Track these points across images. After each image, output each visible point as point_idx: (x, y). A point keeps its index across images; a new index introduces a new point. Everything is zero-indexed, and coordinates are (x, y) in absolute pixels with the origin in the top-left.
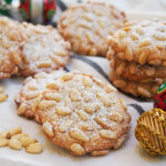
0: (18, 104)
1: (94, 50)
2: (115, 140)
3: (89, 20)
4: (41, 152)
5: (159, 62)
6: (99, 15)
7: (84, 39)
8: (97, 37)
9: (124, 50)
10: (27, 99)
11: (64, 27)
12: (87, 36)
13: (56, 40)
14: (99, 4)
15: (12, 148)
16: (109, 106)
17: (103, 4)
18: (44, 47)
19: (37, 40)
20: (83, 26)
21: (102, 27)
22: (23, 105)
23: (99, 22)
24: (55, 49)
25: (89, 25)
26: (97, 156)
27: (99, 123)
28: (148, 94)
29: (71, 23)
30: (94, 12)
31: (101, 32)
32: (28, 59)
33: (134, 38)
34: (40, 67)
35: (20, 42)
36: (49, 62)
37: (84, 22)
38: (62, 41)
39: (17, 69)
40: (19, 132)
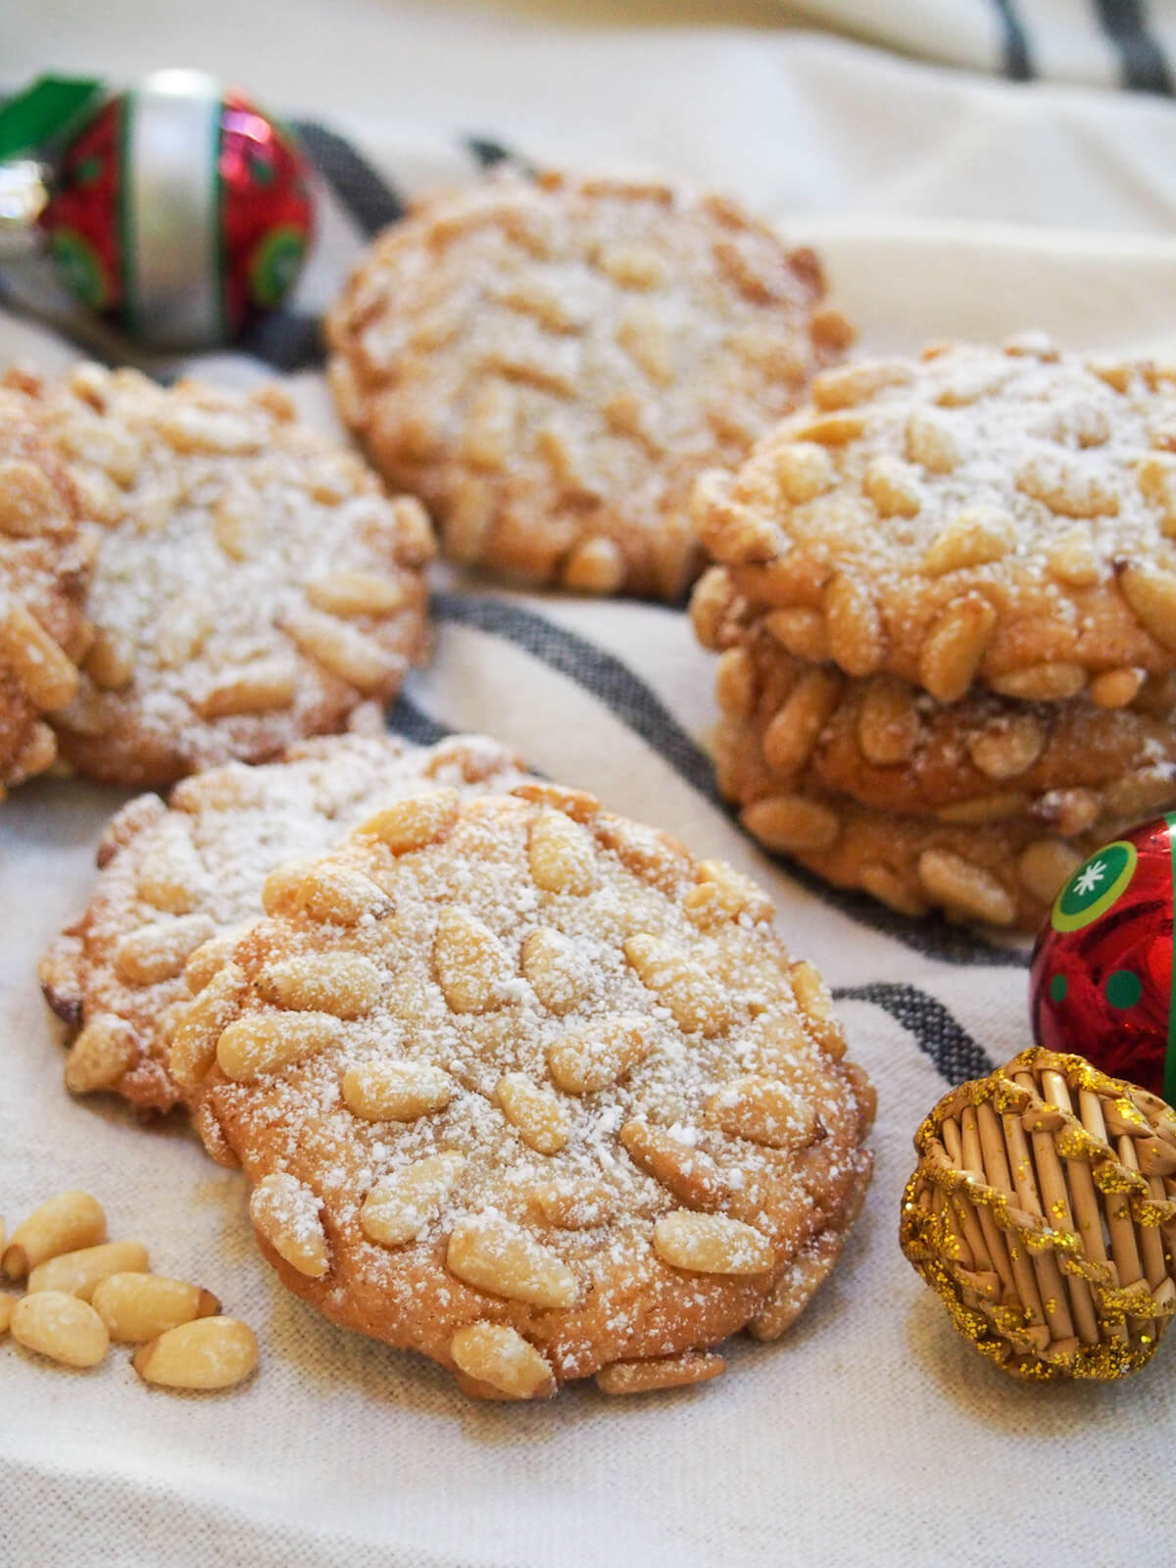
0: (70, 1019)
1: (601, 555)
2: (763, 1284)
3: (558, 328)
4: (247, 1380)
5: (1066, 681)
6: (633, 283)
7: (525, 470)
8: (619, 455)
9: (814, 598)
10: (134, 978)
11: (375, 382)
12: (547, 451)
13: (326, 498)
14: (632, 194)
15: (44, 1359)
16: (720, 1031)
17: (664, 198)
18: (236, 557)
19: (183, 504)
20: (517, 375)
21: (660, 380)
22: (104, 1026)
23: (626, 339)
24: (319, 572)
25: (563, 359)
26: (639, 1399)
27: (647, 1164)
28: (991, 899)
29: (425, 346)
30: (593, 259)
31: (651, 418)
32: (123, 652)
33: (889, 507)
34: (212, 713)
35: (60, 539)
36: (278, 669)
37: (523, 344)
38: (370, 505)
39: (45, 742)
40: (86, 1237)
